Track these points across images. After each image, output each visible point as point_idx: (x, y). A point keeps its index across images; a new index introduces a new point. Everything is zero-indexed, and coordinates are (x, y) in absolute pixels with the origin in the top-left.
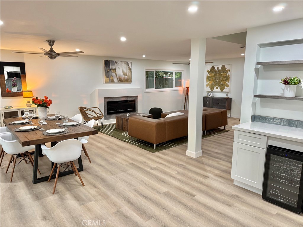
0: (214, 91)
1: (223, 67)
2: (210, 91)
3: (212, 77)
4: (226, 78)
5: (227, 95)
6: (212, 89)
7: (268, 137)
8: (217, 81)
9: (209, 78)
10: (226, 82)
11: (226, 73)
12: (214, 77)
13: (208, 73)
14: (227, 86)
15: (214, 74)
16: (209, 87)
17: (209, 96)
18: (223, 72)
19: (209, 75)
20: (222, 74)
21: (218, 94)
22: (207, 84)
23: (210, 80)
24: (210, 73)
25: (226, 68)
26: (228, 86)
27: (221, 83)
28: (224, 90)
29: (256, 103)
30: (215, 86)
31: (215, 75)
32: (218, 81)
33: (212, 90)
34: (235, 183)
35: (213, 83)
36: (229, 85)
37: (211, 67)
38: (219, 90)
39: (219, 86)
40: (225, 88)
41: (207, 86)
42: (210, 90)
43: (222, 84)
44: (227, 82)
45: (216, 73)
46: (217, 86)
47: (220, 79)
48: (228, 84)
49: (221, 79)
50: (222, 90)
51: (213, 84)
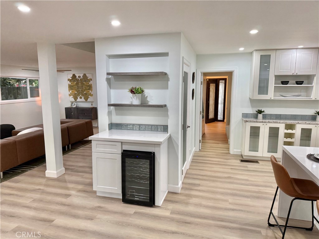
0: (78, 100)
1: (85, 75)
2: (74, 101)
3: (74, 85)
4: (89, 87)
5: (92, 105)
6: (76, 98)
7: (122, 142)
8: (80, 91)
9: (71, 87)
10: (89, 91)
11: (88, 82)
12: (76, 86)
13: (69, 81)
14: (91, 96)
15: (75, 83)
16: (72, 96)
17: (73, 107)
18: (85, 81)
19: (70, 83)
20: (84, 83)
21: (83, 104)
22: (70, 93)
23: (72, 89)
24: (72, 82)
25: (88, 77)
26: (92, 95)
27: (85, 92)
28: (89, 100)
29: (111, 111)
30: (79, 95)
31: (77, 84)
32: (81, 90)
33: (76, 100)
34: (98, 194)
35: (76, 92)
36: (92, 94)
37: (71, 76)
38: (83, 100)
39: (83, 95)
40: (89, 98)
41: (70, 95)
42: (73, 100)
43: (86, 94)
44: (90, 92)
45: (78, 81)
46: (81, 96)
47: (82, 88)
48: (92, 93)
49: (84, 88)
50: (86, 99)
51: (76, 93)
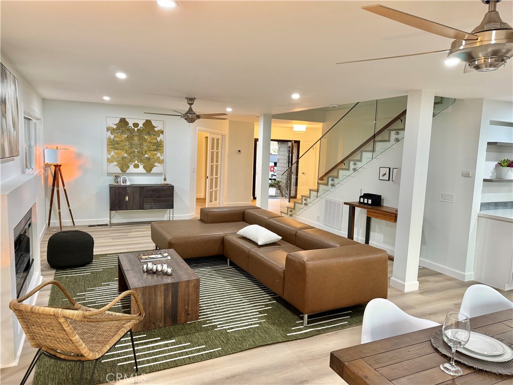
0: (128, 171)
1: (148, 123)
2: (120, 172)
3: (121, 141)
4: (155, 147)
5: (165, 179)
6: (124, 167)
8: (135, 152)
9: (113, 145)
10: (156, 154)
11: (154, 136)
12: (127, 143)
13: (109, 132)
14: (159, 163)
15: (126, 136)
16: (115, 163)
17: (122, 184)
18: (149, 134)
19: (112, 137)
20: (146, 137)
21: (138, 177)
22: (109, 157)
23: (117, 149)
24: (117, 133)
25: (155, 127)
26: (161, 162)
27: (146, 156)
28: (154, 170)
30: (131, 161)
31: (130, 138)
32: (138, 152)
33: (123, 171)
35: (126, 155)
36: (163, 160)
37: (117, 121)
38: (141, 169)
39: (141, 161)
40: (155, 166)
41: (109, 161)
42: (118, 170)
43: (149, 159)
44: (159, 155)
45: (131, 133)
46: (136, 162)
47: (142, 149)
48: (161, 158)
49: (145, 148)
50: (149, 169)
51: (126, 157)
